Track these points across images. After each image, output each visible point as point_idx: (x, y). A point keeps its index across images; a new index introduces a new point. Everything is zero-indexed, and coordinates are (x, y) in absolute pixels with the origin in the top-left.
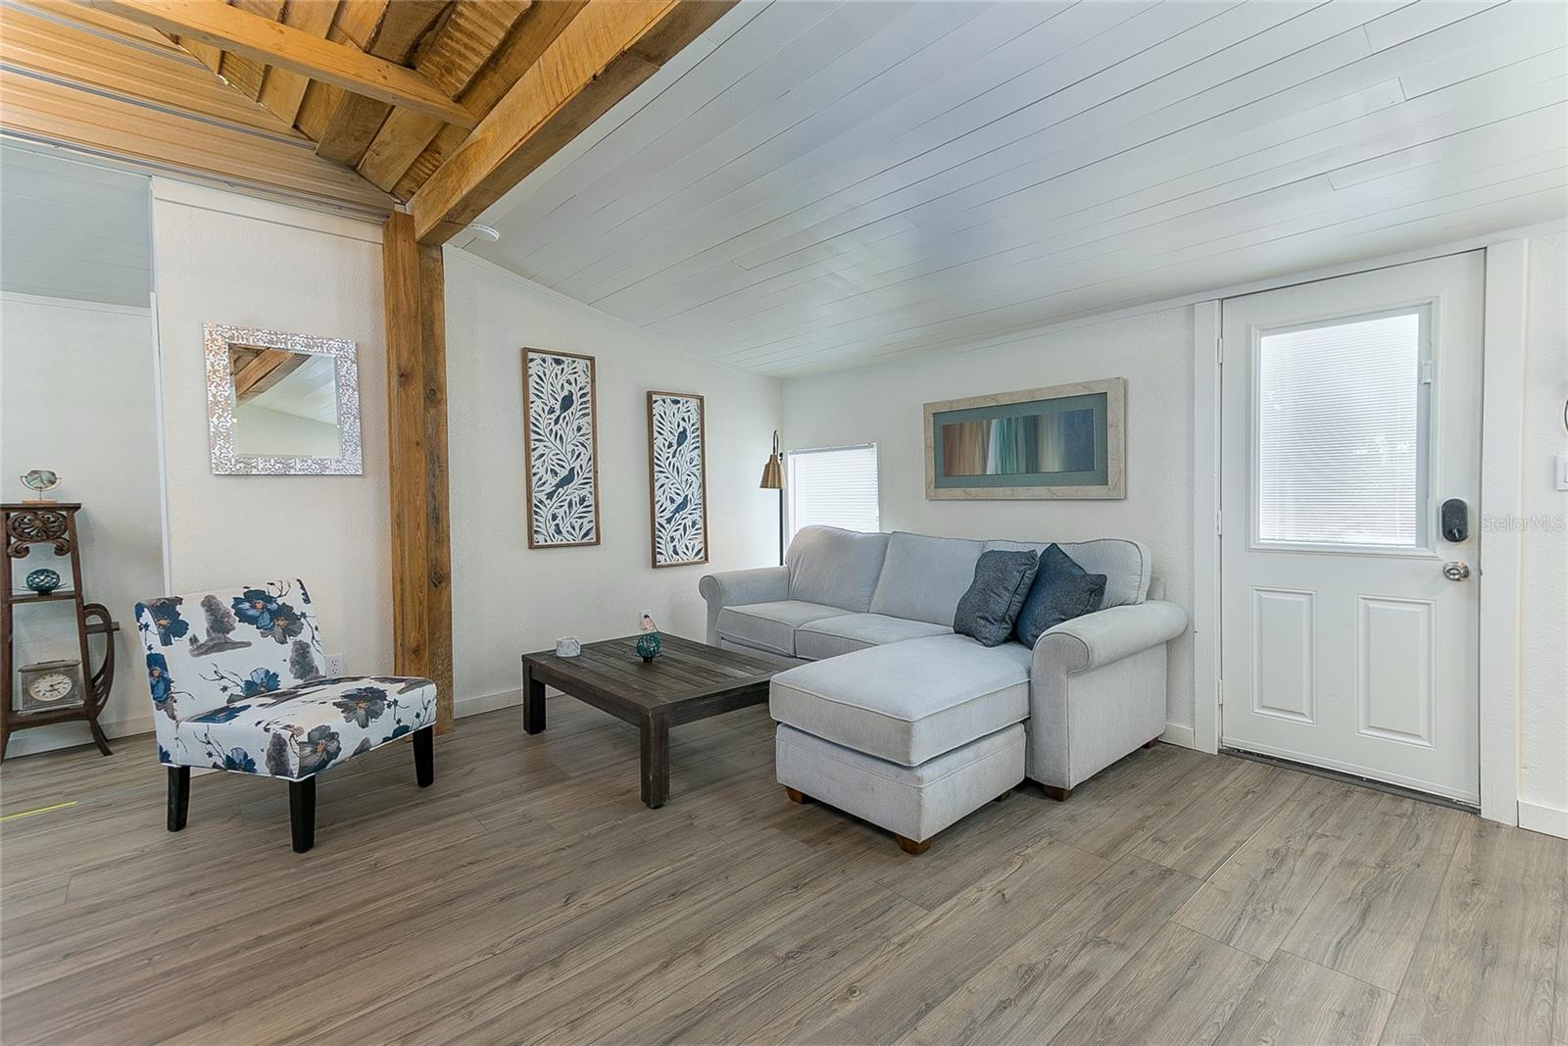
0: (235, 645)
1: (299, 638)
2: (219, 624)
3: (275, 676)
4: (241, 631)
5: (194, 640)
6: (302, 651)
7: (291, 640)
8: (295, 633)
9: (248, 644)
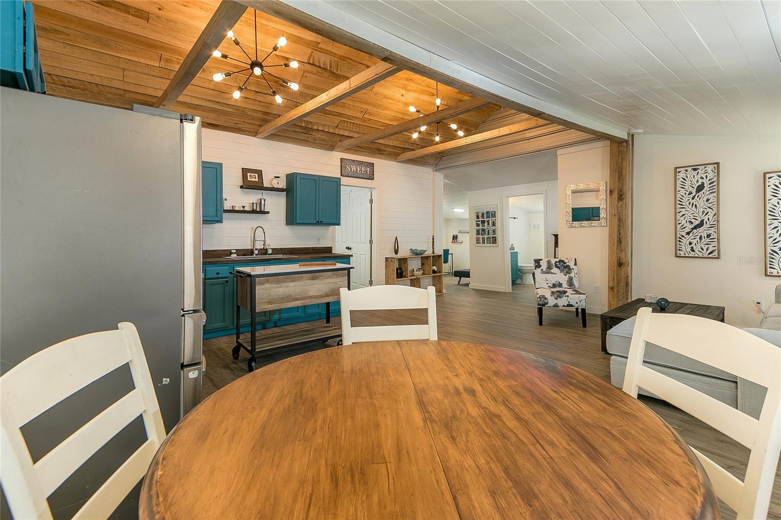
0: (552, 273)
1: (570, 275)
2: (549, 267)
3: (562, 284)
4: (555, 270)
5: (542, 270)
6: (571, 279)
7: (568, 275)
8: (570, 274)
9: (556, 274)
